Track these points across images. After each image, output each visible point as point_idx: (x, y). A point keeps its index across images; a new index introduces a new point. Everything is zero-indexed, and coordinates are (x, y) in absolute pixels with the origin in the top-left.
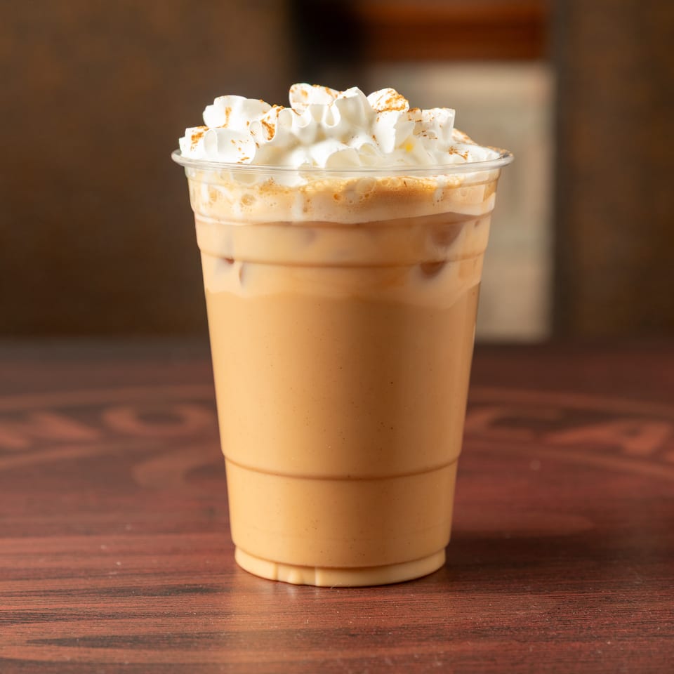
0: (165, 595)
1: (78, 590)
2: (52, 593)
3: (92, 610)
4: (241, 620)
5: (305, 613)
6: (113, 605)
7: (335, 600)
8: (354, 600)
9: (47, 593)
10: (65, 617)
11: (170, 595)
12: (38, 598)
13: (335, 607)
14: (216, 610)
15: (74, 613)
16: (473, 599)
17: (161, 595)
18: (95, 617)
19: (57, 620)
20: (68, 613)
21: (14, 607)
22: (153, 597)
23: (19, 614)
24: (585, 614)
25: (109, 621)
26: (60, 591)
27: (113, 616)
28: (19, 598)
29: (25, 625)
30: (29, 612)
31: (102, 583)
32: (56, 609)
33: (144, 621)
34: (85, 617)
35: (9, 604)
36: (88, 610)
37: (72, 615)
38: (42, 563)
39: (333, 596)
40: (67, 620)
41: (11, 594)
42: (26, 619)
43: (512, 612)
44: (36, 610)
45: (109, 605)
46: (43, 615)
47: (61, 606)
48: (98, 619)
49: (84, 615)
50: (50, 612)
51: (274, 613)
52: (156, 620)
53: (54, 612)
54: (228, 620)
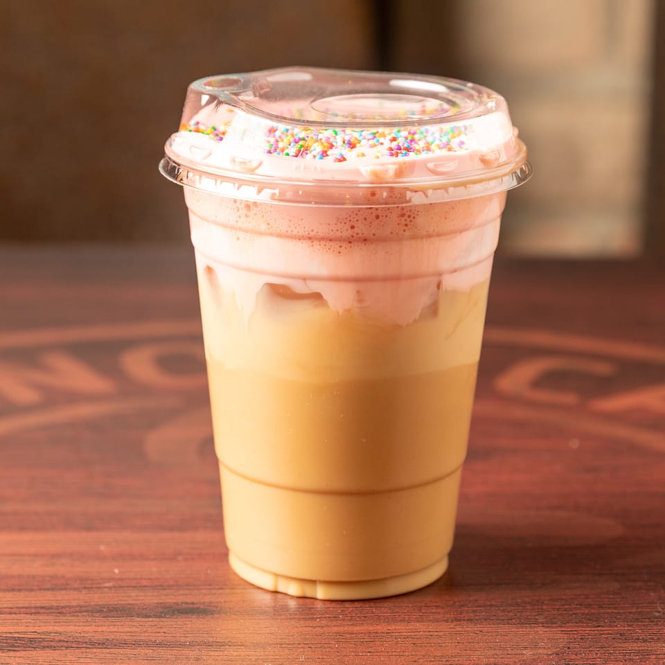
0: (160, 617)
1: (70, 607)
2: (43, 610)
3: (83, 635)
4: (235, 654)
5: (302, 645)
6: (104, 629)
7: (336, 629)
8: (356, 629)
9: (37, 610)
10: (53, 644)
11: (165, 617)
12: (28, 616)
13: (334, 639)
14: (211, 640)
15: (62, 639)
16: (481, 631)
17: (155, 616)
18: (84, 645)
19: (44, 647)
20: (57, 638)
22: (147, 619)
23: (7, 638)
24: (595, 656)
25: (98, 651)
26: (51, 608)
27: (104, 643)
28: (8, 616)
29: (11, 654)
30: (17, 635)
31: (96, 598)
32: (44, 633)
33: (135, 652)
34: (74, 645)
36: (78, 635)
37: (60, 641)
38: (37, 568)
39: (335, 623)
40: (54, 648)
42: (12, 646)
43: (519, 652)
44: (25, 633)
45: (100, 629)
46: (31, 640)
47: (50, 629)
48: (87, 648)
49: (73, 642)
50: (39, 636)
51: (270, 645)
52: (147, 651)
53: (43, 637)
54: (221, 653)
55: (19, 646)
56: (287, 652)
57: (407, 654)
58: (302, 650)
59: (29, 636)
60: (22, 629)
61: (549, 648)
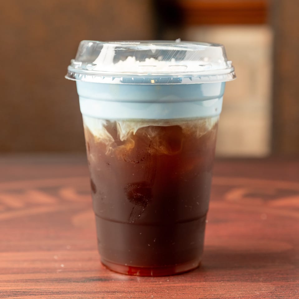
0: (84, 282)
1: (42, 279)
2: (29, 281)
3: (48, 289)
4: (120, 295)
5: (152, 292)
6: (58, 287)
7: (166, 285)
8: (175, 285)
9: (26, 281)
10: (34, 293)
11: (86, 282)
12: (22, 283)
13: (166, 289)
14: (108, 290)
15: (39, 291)
16: (234, 285)
17: (82, 282)
18: (49, 293)
19: (30, 295)
20: (36, 291)
21: (10, 288)
22: (78, 283)
23: (13, 292)
24: (289, 293)
25: (56, 295)
26: (33, 280)
27: (58, 293)
28: (13, 283)
29: (15, 297)
30: (17, 290)
31: (54, 276)
32: (30, 289)
34: (44, 293)
35: (8, 286)
36: (46, 290)
37: (38, 292)
38: (25, 265)
39: (166, 283)
40: (35, 295)
41: (8, 281)
42: (16, 294)
43: (253, 292)
44: (21, 289)
45: (56, 287)
46: (24, 292)
47: (33, 288)
48: (50, 294)
49: (44, 292)
50: (28, 290)
51: (136, 292)
52: (78, 295)
53: (30, 291)
54: (114, 295)
55: (18, 295)
56: (145, 294)
57: (201, 294)
58: (152, 293)
59: (23, 291)
60: (20, 288)
61: (267, 290)
